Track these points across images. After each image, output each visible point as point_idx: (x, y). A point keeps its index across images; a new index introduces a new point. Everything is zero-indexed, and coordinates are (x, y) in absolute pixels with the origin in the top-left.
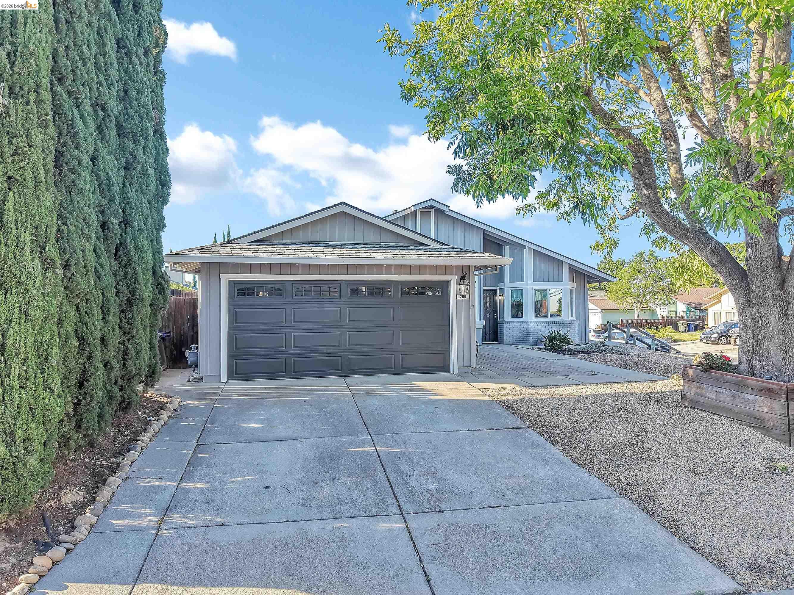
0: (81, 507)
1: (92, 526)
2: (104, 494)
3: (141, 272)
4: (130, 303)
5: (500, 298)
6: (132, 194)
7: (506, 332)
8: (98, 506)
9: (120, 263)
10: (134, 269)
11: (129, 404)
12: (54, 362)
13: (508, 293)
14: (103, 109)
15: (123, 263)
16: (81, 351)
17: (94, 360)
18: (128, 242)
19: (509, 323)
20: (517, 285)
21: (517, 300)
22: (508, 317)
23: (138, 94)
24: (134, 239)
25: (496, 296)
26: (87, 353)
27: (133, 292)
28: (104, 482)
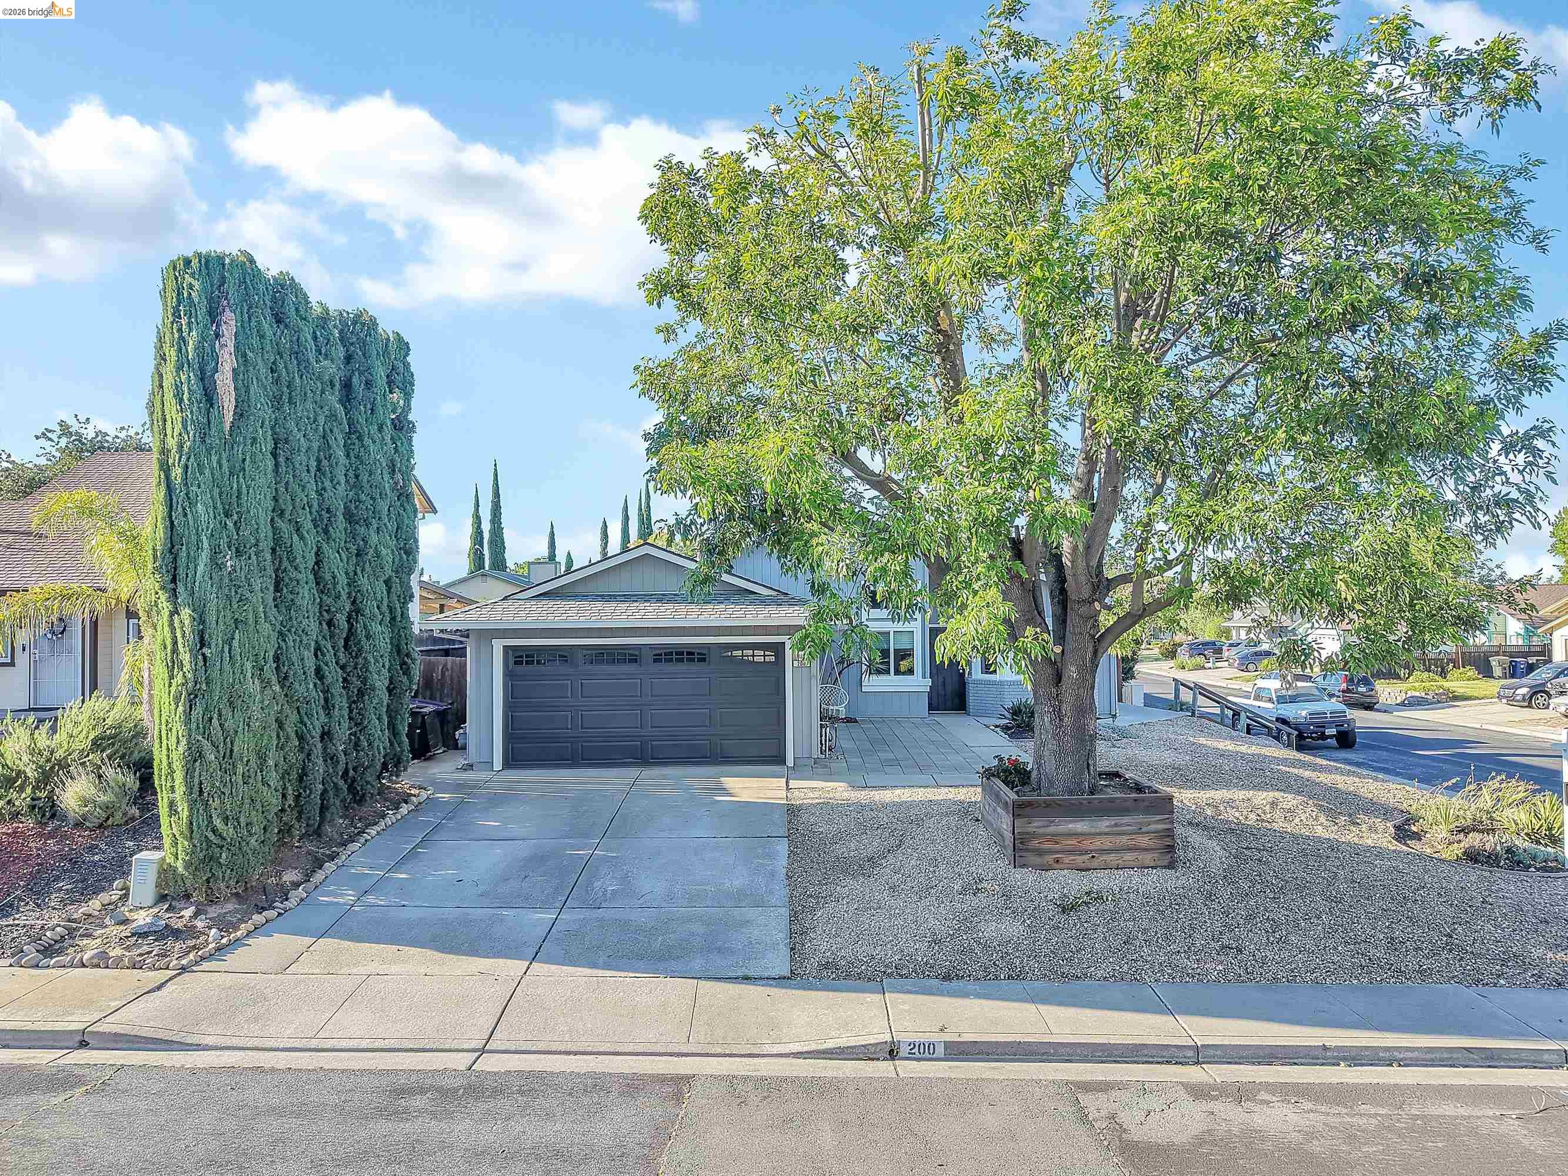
0: (296, 885)
1: (302, 900)
2: (319, 876)
3: (372, 661)
4: (361, 693)
6: (363, 581)
7: (974, 696)
8: (310, 886)
9: (350, 654)
10: (365, 659)
11: (364, 795)
12: (271, 763)
14: (328, 511)
15: (354, 654)
16: (301, 749)
17: (312, 757)
18: (359, 630)
19: (979, 683)
22: (976, 673)
23: (370, 475)
24: (365, 627)
26: (306, 751)
27: (364, 681)
28: (320, 867)
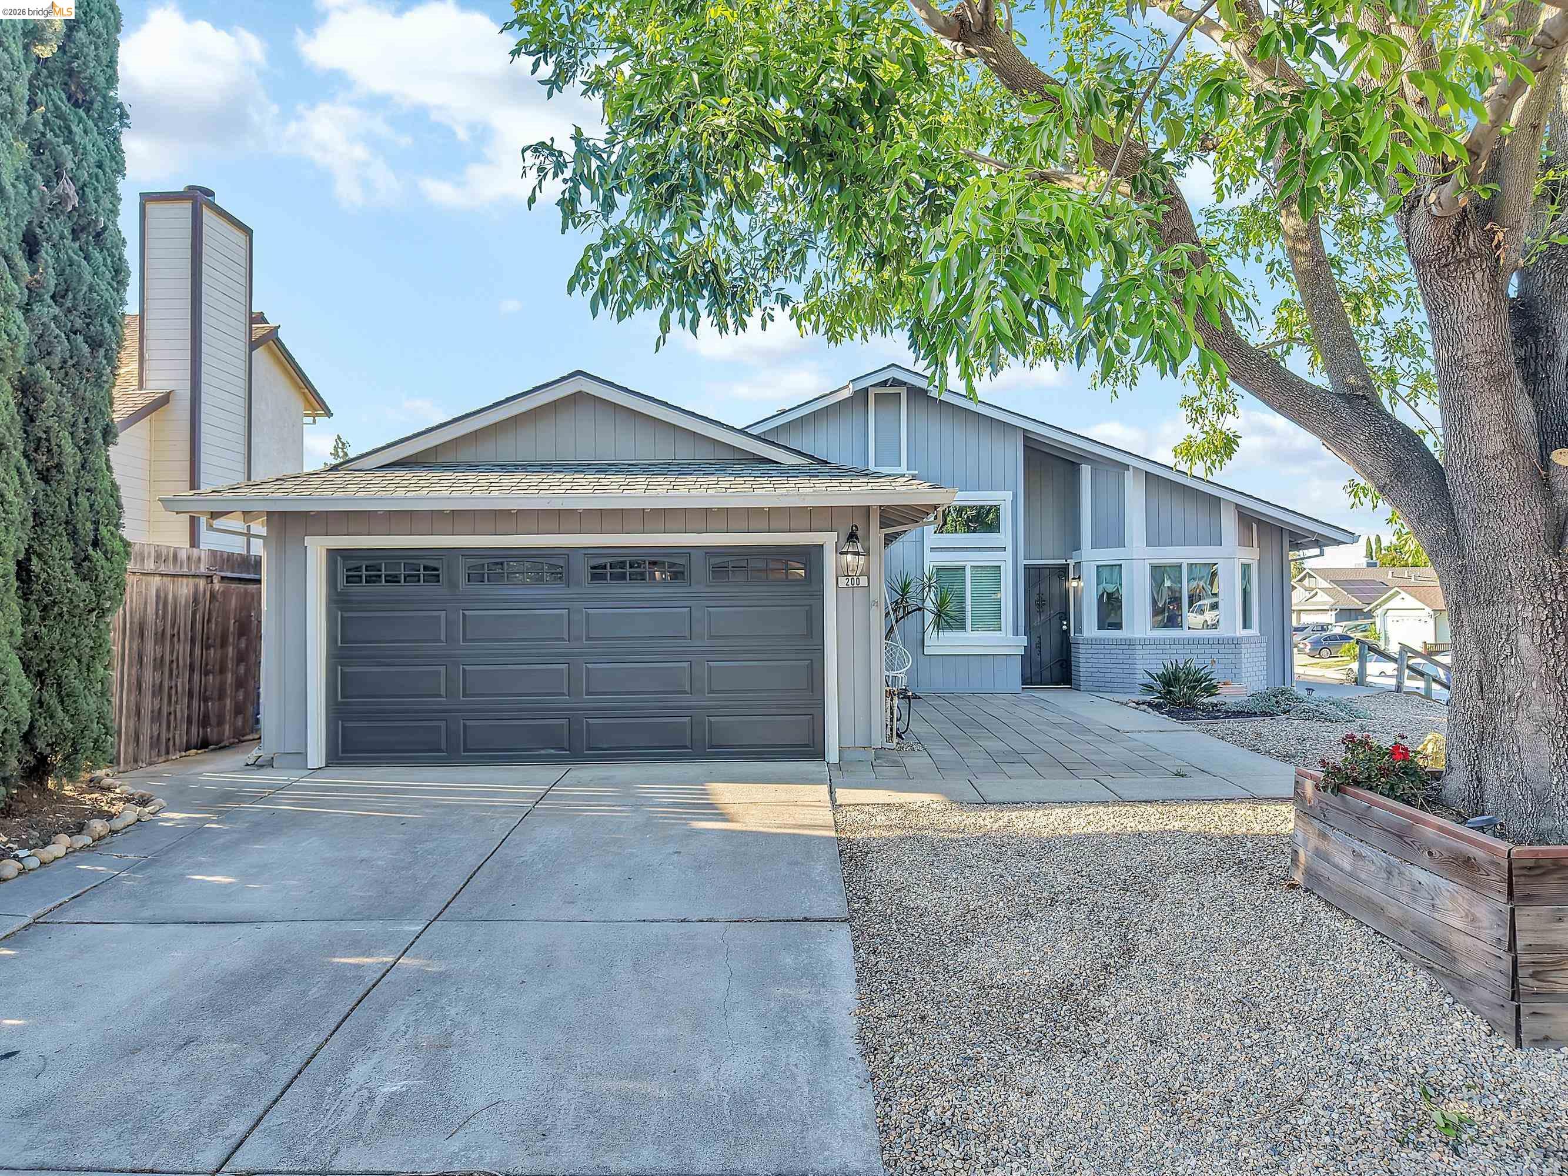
5: (1074, 584)
7: (1084, 663)
13: (1089, 572)
19: (1092, 642)
20: (1108, 555)
21: (1111, 588)
22: (1089, 628)
25: (1067, 578)
